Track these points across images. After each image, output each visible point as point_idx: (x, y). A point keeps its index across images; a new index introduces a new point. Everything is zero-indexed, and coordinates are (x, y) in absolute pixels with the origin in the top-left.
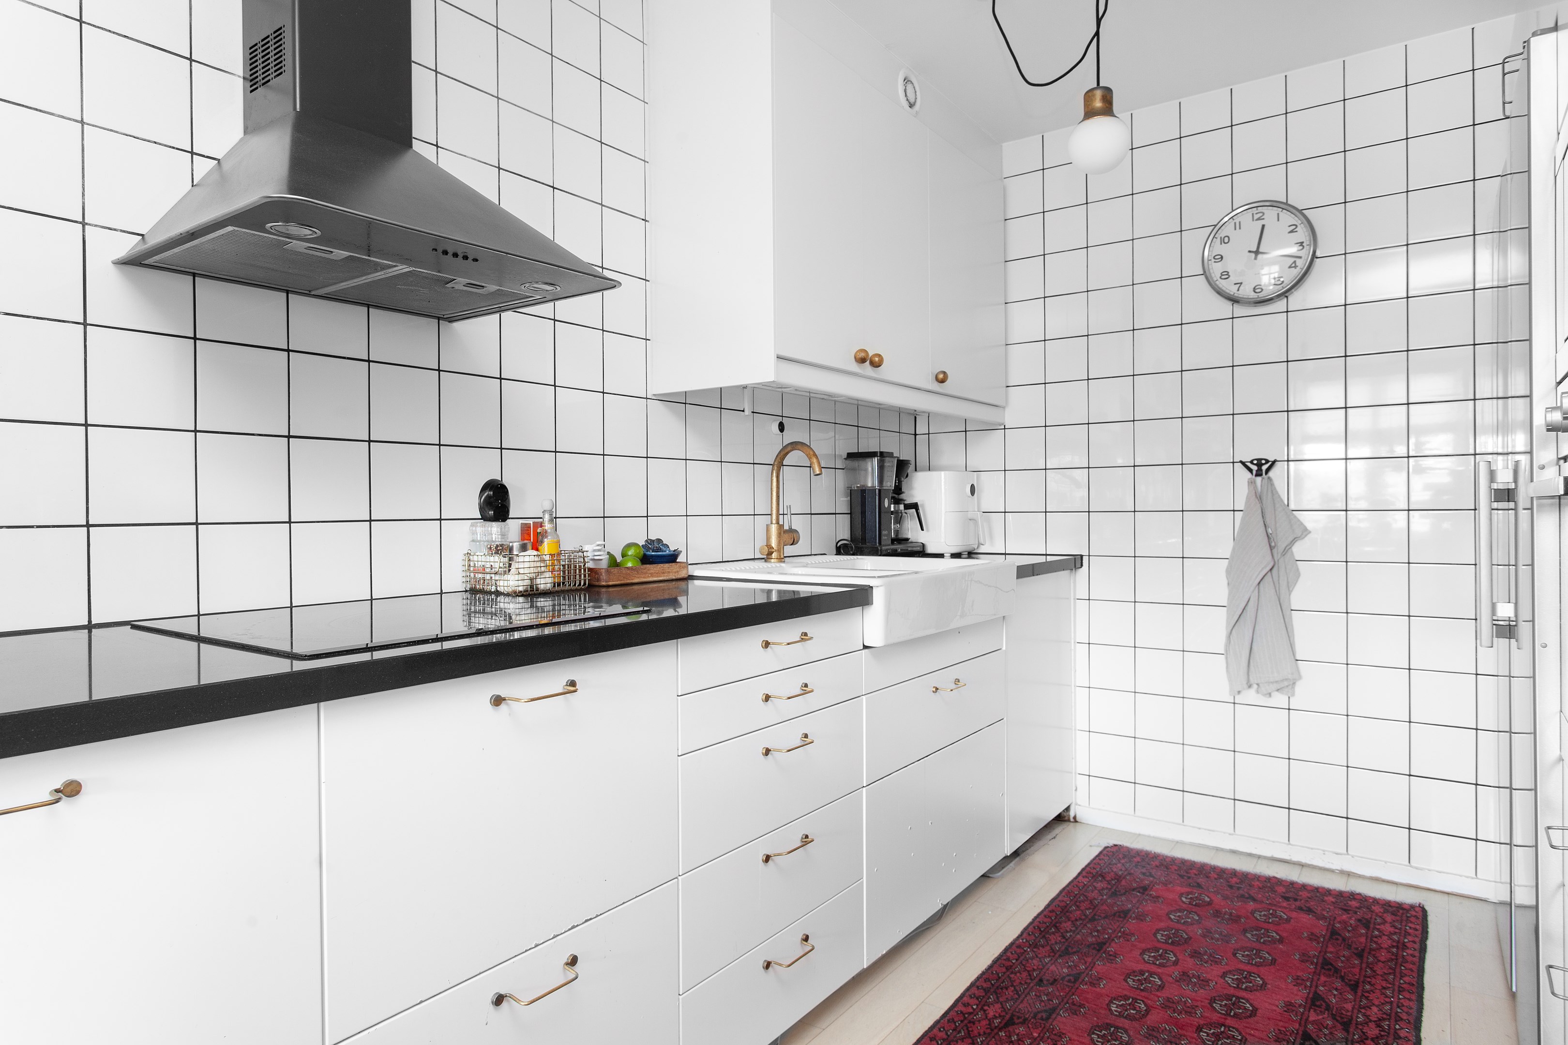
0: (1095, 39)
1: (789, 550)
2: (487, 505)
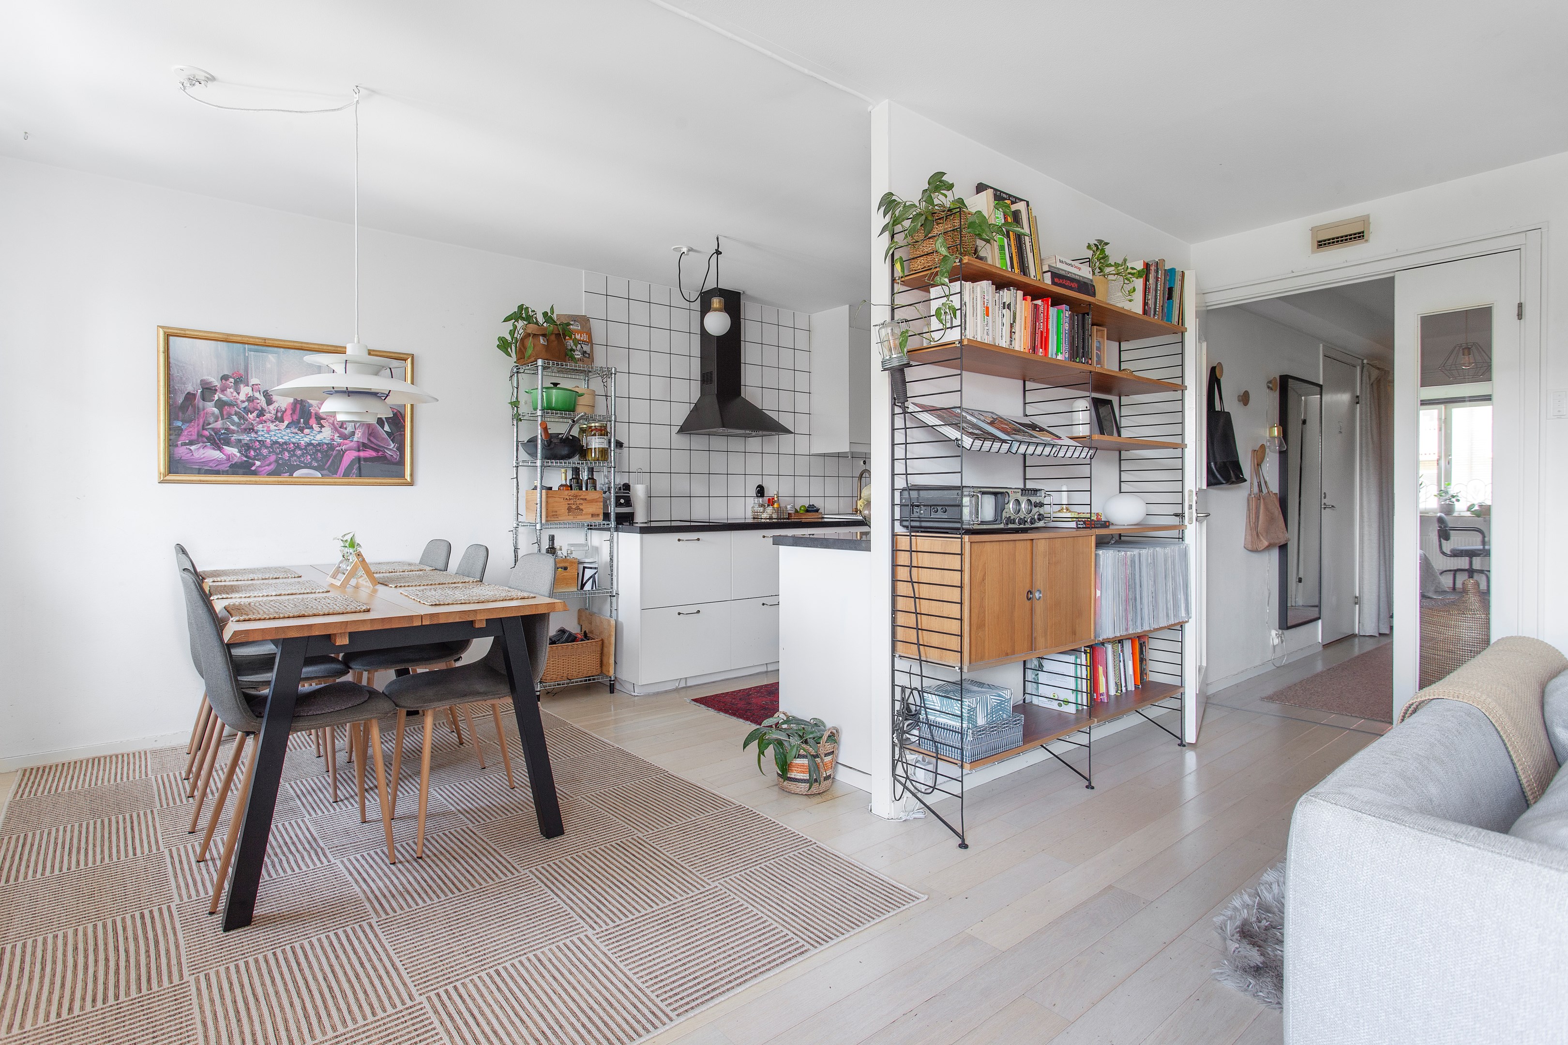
2: (758, 492)
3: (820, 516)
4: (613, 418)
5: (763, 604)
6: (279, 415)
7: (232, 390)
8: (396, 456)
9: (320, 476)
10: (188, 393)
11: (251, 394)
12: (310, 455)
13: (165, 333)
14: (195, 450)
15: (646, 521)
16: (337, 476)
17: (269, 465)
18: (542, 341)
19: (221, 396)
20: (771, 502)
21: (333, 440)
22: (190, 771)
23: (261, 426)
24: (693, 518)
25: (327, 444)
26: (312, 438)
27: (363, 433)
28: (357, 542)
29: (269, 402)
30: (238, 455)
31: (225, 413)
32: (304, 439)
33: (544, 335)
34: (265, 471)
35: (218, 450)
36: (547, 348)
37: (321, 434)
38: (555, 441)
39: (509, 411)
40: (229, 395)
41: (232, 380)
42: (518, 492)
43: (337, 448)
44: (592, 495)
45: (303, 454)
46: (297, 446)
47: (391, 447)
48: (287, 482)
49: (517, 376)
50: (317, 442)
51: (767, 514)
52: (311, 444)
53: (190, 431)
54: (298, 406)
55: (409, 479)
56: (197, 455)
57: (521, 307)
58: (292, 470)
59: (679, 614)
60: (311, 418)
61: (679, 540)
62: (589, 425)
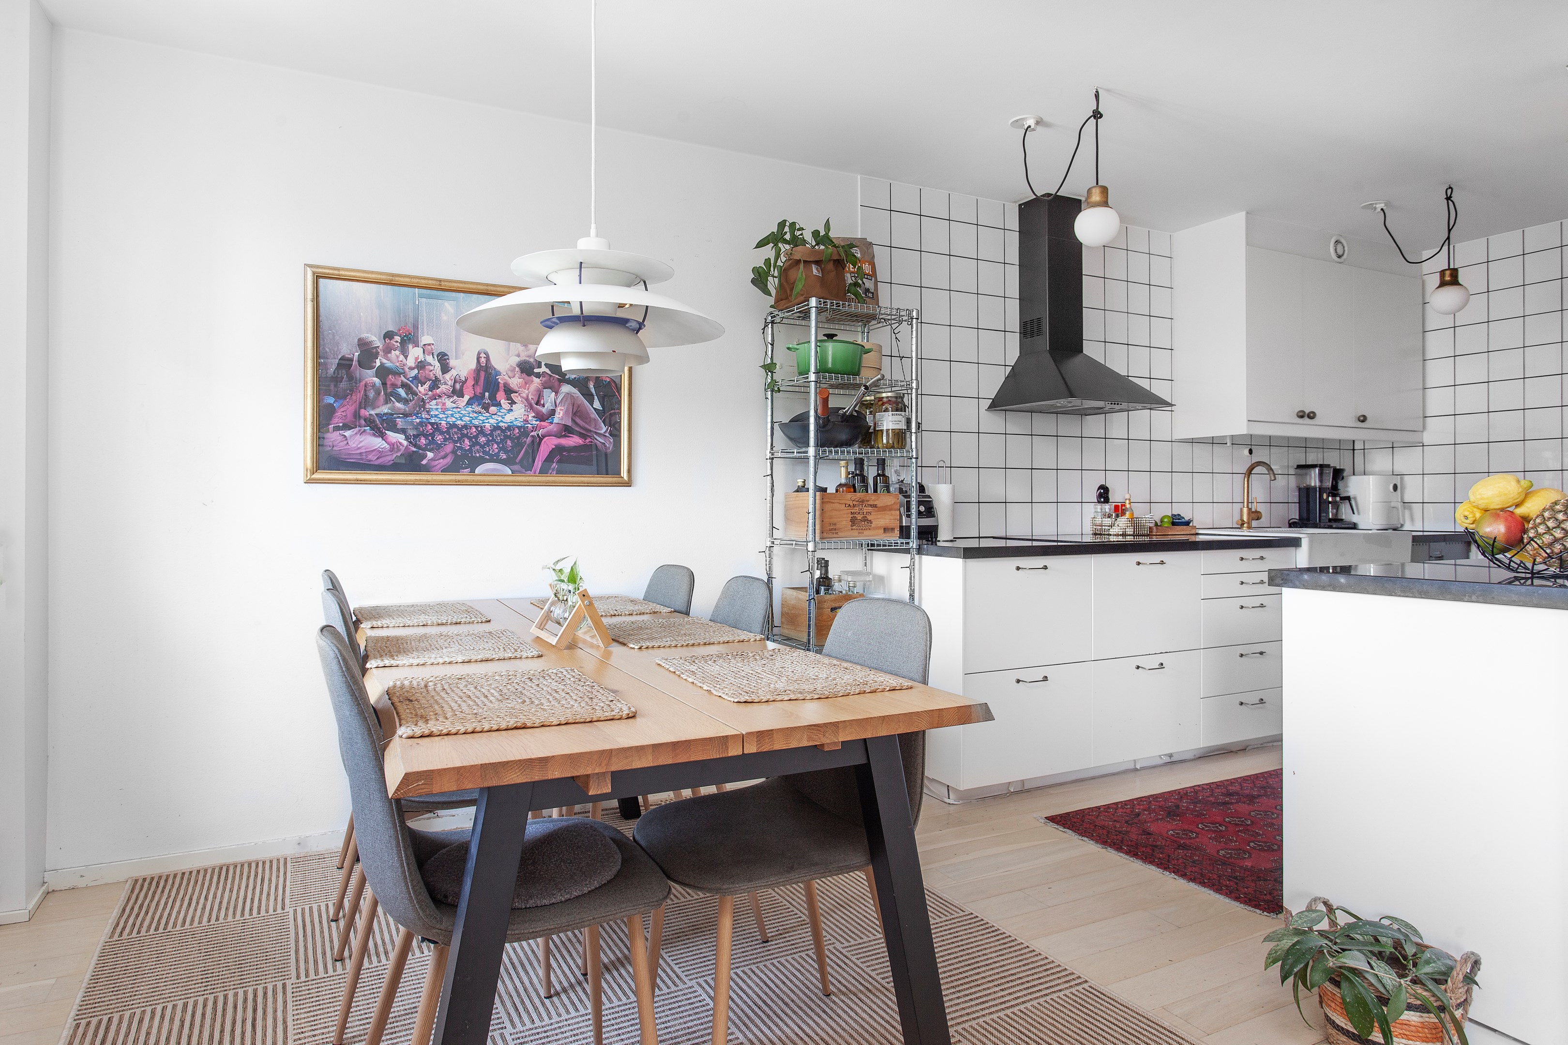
0: (1447, 241)
1: (1254, 523)
2: (1100, 496)
3: (1193, 532)
4: (914, 385)
5: (1138, 667)
6: (458, 386)
7: (397, 352)
8: (610, 445)
9: (510, 473)
10: (343, 358)
11: (421, 358)
12: (497, 443)
13: (314, 273)
14: (351, 436)
15: (952, 538)
16: (532, 473)
17: (444, 457)
18: (815, 271)
19: (384, 361)
20: (1120, 510)
21: (526, 421)
22: (340, 906)
23: (434, 402)
24: (1009, 534)
25: (519, 428)
26: (500, 419)
27: (566, 412)
28: (581, 574)
29: (445, 369)
30: (405, 443)
31: (389, 383)
32: (488, 421)
33: (818, 263)
34: (439, 466)
35: (380, 436)
36: (822, 281)
37: (512, 413)
38: (832, 419)
39: (760, 378)
40: (394, 359)
41: (398, 338)
42: (773, 495)
43: (532, 434)
44: (884, 500)
45: (488, 441)
46: (481, 431)
47: (602, 432)
48: (467, 481)
49: (772, 328)
50: (506, 425)
51: (1119, 529)
52: (499, 428)
53: (345, 411)
54: (482, 374)
55: (626, 478)
56: (353, 444)
57: (782, 224)
58: (474, 463)
59: (1018, 681)
60: (498, 390)
61: (1018, 568)
62: (878, 395)
